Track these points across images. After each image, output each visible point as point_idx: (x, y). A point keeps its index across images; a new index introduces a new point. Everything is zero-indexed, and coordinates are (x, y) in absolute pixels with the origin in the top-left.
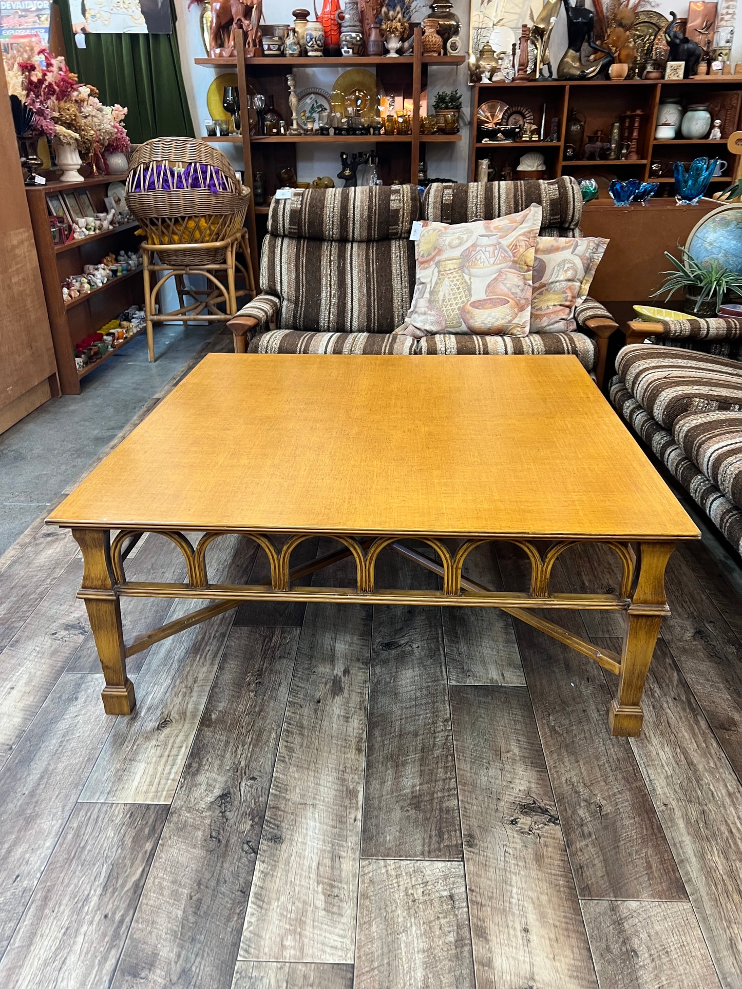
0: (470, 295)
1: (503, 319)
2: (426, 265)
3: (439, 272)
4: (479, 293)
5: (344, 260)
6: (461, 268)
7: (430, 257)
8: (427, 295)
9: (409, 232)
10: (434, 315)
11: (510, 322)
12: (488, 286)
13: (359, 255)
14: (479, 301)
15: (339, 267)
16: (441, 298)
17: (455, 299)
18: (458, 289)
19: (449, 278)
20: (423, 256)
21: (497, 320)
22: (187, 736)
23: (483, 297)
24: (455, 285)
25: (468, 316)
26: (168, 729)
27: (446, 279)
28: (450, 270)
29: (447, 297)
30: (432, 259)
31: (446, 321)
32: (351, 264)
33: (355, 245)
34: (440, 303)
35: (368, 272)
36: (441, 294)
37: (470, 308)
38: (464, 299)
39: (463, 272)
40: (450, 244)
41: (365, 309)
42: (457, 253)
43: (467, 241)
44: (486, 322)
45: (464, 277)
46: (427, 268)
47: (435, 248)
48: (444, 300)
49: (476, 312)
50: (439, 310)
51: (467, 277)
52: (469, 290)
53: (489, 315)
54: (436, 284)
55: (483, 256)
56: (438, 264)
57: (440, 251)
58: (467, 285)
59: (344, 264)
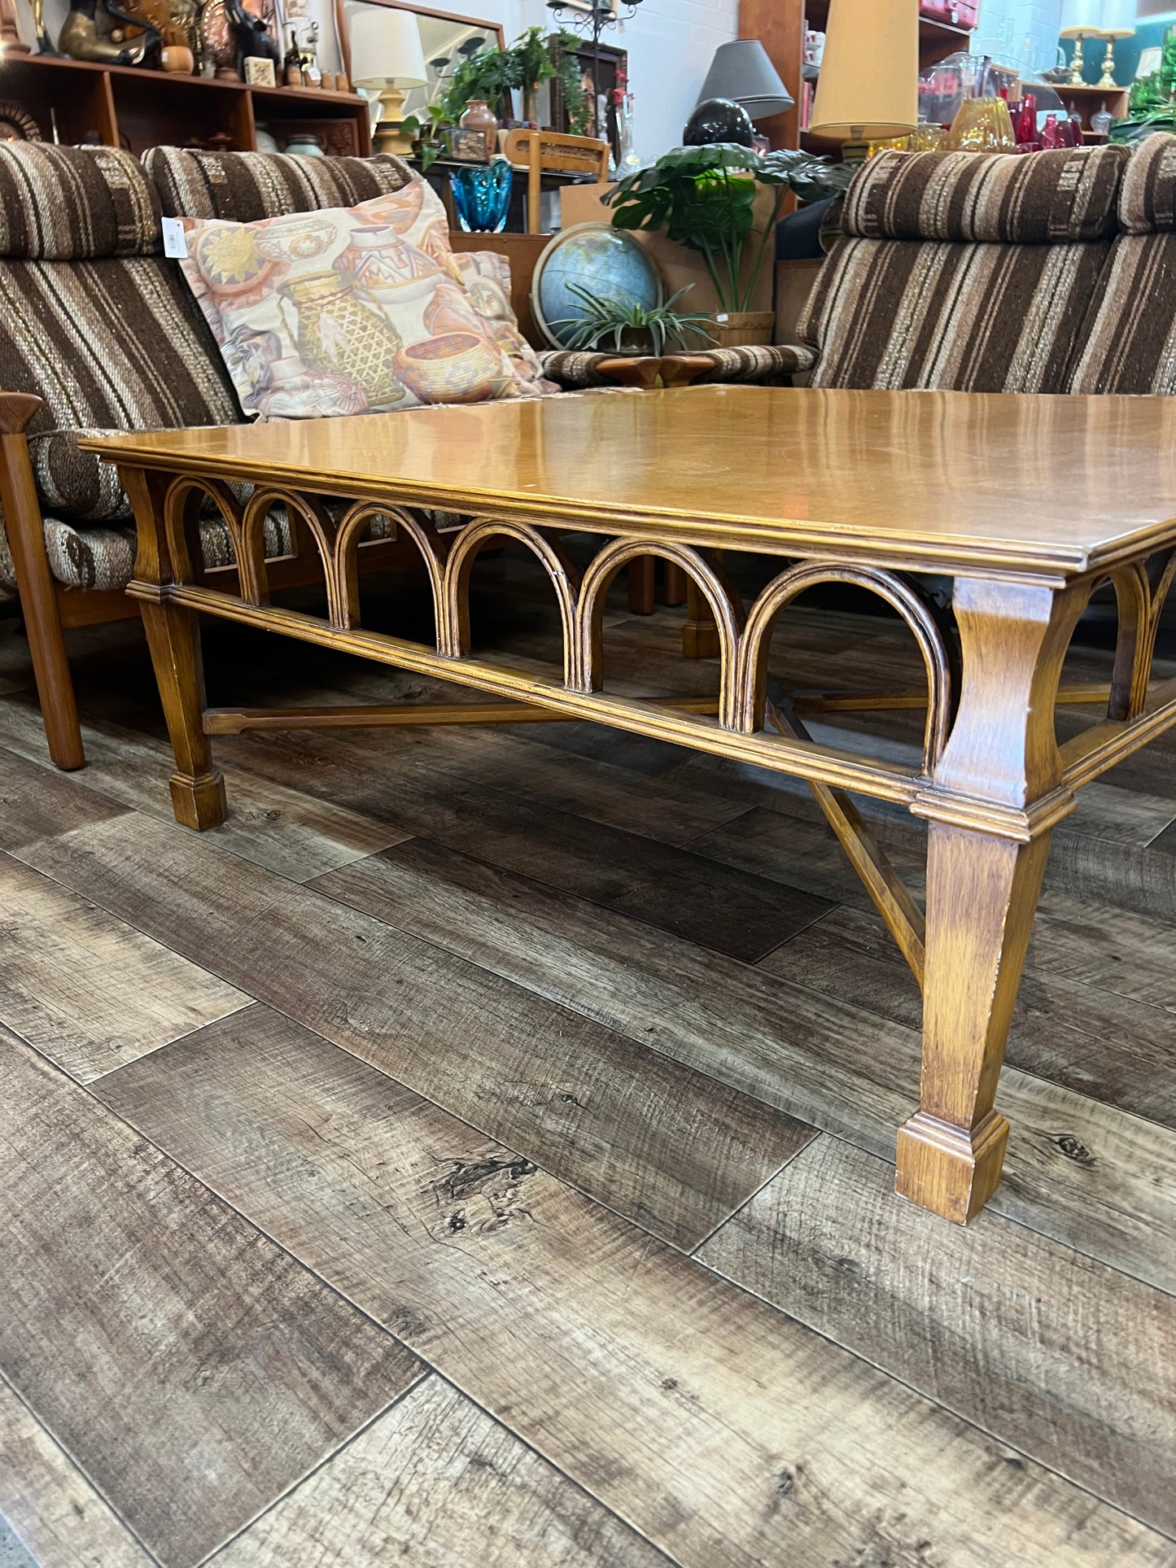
0: (398, 337)
1: (485, 369)
2: (252, 298)
3: (297, 304)
4: (414, 332)
5: (42, 298)
6: (348, 290)
7: (254, 281)
8: (288, 350)
9: (159, 240)
10: (330, 386)
11: (499, 373)
12: (427, 316)
13: (69, 289)
14: (423, 344)
15: (37, 312)
16: (333, 351)
17: (368, 347)
18: (364, 329)
19: (329, 312)
20: (231, 281)
21: (476, 373)
22: (1139, 1129)
23: (425, 336)
24: (353, 322)
25: (413, 376)
26: (1095, 1147)
27: (324, 315)
28: (323, 297)
29: (348, 349)
30: (265, 282)
31: (366, 391)
32: (61, 305)
33: (46, 267)
34: (335, 360)
35: (110, 324)
36: (328, 345)
37: (410, 360)
38: (386, 345)
39: (357, 297)
40: (294, 250)
41: (148, 400)
42: (323, 263)
43: (331, 242)
44: (455, 380)
45: (364, 307)
46: (256, 303)
47: (261, 263)
48: (341, 355)
49: (425, 365)
50: (339, 373)
51: (373, 307)
52: (390, 327)
53: (456, 367)
54: (302, 327)
55: (383, 267)
56: (284, 290)
57: (276, 267)
58: (382, 321)
59: (45, 305)
